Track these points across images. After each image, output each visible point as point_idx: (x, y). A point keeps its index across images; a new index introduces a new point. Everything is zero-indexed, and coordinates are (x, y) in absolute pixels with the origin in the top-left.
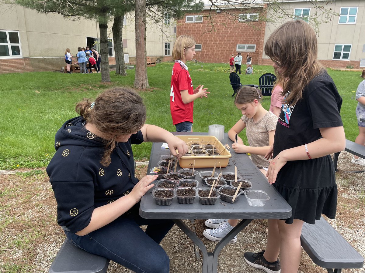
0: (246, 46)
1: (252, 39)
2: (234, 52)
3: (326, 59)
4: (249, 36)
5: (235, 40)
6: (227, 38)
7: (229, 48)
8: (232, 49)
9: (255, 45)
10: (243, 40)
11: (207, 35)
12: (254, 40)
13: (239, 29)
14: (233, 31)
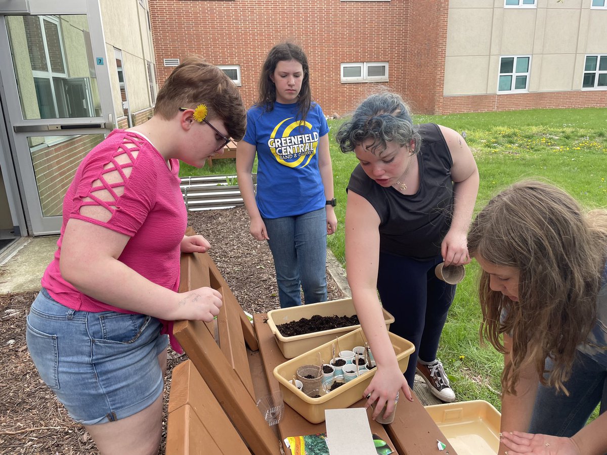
0: (365, 67)
1: (378, 48)
2: (336, 85)
3: (569, 89)
4: (371, 41)
5: (335, 51)
6: (314, 47)
7: (322, 75)
8: (329, 76)
9: (387, 65)
10: (357, 52)
11: (254, 40)
12: (385, 51)
13: (342, 23)
14: (328, 27)
